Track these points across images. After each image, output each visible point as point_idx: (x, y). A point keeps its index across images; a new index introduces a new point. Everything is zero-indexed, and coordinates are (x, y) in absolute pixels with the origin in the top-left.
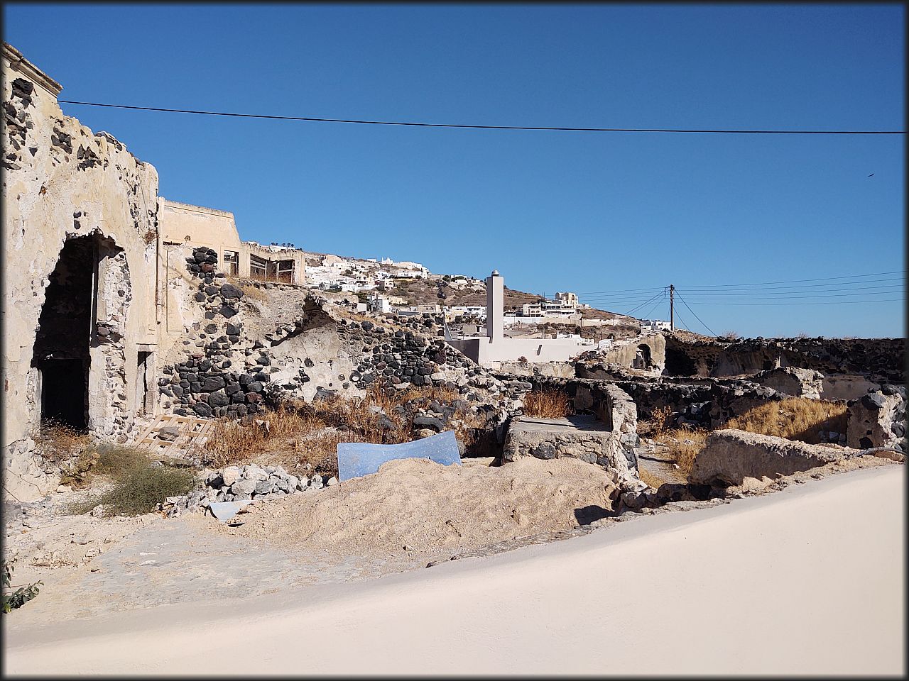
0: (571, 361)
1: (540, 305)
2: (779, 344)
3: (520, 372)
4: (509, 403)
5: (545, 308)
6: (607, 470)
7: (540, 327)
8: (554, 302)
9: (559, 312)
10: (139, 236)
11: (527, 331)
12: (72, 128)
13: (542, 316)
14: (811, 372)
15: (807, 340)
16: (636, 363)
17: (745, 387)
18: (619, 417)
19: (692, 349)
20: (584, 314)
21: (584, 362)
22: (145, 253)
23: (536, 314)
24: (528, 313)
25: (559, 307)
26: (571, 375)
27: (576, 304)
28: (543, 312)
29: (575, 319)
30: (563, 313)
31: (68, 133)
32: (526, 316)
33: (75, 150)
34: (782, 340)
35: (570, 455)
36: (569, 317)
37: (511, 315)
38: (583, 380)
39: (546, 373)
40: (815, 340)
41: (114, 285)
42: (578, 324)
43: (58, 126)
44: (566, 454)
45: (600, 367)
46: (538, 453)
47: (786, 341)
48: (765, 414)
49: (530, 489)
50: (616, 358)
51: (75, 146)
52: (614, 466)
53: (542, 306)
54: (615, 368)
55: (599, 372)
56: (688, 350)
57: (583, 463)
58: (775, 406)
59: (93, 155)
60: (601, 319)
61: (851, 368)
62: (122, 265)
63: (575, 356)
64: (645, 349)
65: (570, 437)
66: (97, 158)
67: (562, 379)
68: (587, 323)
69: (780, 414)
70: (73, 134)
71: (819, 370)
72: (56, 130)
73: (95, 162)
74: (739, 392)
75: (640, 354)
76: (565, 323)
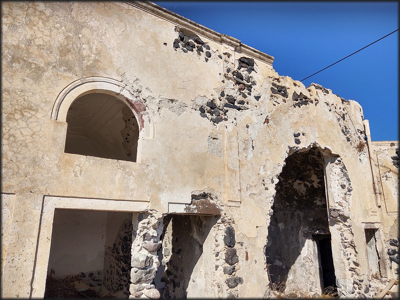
10: (352, 147)
12: (287, 82)
22: (359, 157)
31: (283, 85)
33: (290, 96)
41: (337, 182)
43: (276, 82)
51: (290, 93)
59: (306, 98)
62: (341, 167)
66: (309, 99)
70: (287, 86)
72: (273, 84)
73: (309, 102)
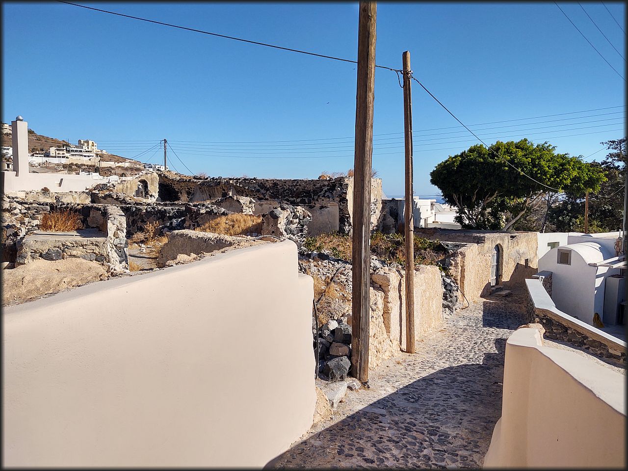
0: (87, 191)
1: (65, 148)
2: (231, 182)
3: (42, 199)
4: (29, 222)
5: (69, 151)
6: (103, 265)
7: (65, 166)
8: (77, 147)
9: (81, 155)
11: (55, 169)
13: (67, 158)
14: (248, 199)
15: (247, 180)
16: (138, 193)
17: (207, 207)
18: (113, 227)
19: (177, 184)
20: (102, 157)
21: (98, 192)
23: (61, 155)
24: (54, 155)
25: (81, 151)
26: (88, 201)
27: (95, 149)
28: (67, 155)
29: (95, 161)
30: (85, 156)
32: (52, 157)
34: (233, 179)
35: (74, 256)
36: (90, 160)
37: (39, 155)
38: (95, 205)
39: (65, 200)
40: (252, 179)
42: (97, 165)
44: (71, 256)
45: (110, 196)
46: (47, 256)
47: (235, 180)
48: (217, 224)
49: (38, 283)
50: (122, 190)
52: (109, 262)
53: (66, 149)
54: (122, 196)
55: (109, 199)
56: (174, 184)
57: (84, 261)
58: (224, 218)
60: (115, 162)
61: (271, 197)
63: (91, 188)
64: (144, 183)
65: (74, 243)
67: (78, 205)
68: (104, 164)
69: (226, 223)
71: (254, 198)
74: (203, 211)
75: (140, 187)
76: (86, 164)
